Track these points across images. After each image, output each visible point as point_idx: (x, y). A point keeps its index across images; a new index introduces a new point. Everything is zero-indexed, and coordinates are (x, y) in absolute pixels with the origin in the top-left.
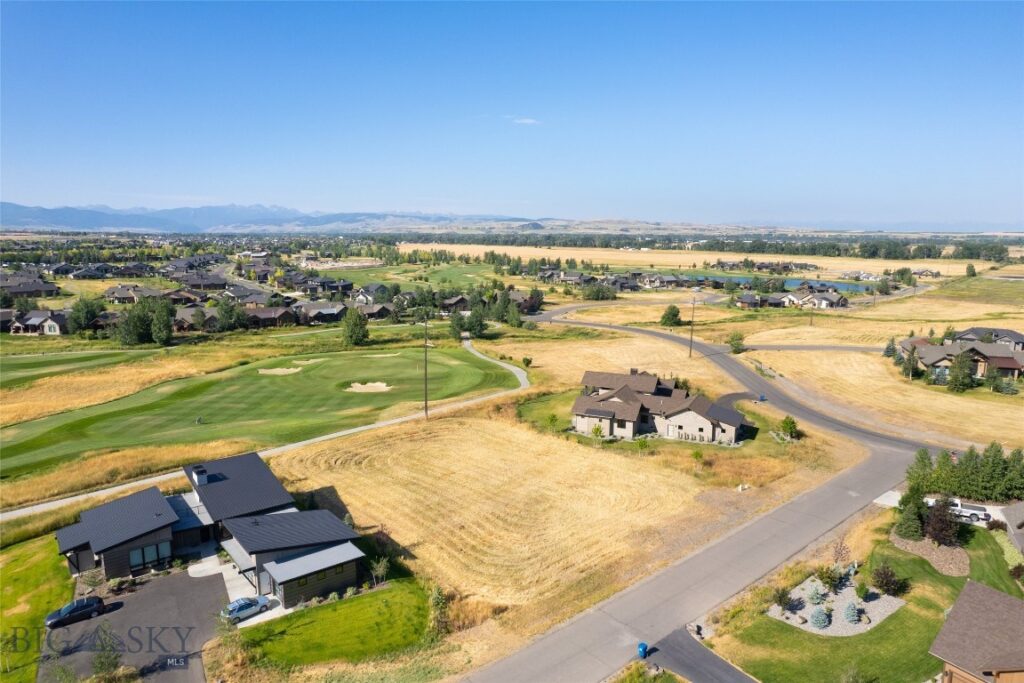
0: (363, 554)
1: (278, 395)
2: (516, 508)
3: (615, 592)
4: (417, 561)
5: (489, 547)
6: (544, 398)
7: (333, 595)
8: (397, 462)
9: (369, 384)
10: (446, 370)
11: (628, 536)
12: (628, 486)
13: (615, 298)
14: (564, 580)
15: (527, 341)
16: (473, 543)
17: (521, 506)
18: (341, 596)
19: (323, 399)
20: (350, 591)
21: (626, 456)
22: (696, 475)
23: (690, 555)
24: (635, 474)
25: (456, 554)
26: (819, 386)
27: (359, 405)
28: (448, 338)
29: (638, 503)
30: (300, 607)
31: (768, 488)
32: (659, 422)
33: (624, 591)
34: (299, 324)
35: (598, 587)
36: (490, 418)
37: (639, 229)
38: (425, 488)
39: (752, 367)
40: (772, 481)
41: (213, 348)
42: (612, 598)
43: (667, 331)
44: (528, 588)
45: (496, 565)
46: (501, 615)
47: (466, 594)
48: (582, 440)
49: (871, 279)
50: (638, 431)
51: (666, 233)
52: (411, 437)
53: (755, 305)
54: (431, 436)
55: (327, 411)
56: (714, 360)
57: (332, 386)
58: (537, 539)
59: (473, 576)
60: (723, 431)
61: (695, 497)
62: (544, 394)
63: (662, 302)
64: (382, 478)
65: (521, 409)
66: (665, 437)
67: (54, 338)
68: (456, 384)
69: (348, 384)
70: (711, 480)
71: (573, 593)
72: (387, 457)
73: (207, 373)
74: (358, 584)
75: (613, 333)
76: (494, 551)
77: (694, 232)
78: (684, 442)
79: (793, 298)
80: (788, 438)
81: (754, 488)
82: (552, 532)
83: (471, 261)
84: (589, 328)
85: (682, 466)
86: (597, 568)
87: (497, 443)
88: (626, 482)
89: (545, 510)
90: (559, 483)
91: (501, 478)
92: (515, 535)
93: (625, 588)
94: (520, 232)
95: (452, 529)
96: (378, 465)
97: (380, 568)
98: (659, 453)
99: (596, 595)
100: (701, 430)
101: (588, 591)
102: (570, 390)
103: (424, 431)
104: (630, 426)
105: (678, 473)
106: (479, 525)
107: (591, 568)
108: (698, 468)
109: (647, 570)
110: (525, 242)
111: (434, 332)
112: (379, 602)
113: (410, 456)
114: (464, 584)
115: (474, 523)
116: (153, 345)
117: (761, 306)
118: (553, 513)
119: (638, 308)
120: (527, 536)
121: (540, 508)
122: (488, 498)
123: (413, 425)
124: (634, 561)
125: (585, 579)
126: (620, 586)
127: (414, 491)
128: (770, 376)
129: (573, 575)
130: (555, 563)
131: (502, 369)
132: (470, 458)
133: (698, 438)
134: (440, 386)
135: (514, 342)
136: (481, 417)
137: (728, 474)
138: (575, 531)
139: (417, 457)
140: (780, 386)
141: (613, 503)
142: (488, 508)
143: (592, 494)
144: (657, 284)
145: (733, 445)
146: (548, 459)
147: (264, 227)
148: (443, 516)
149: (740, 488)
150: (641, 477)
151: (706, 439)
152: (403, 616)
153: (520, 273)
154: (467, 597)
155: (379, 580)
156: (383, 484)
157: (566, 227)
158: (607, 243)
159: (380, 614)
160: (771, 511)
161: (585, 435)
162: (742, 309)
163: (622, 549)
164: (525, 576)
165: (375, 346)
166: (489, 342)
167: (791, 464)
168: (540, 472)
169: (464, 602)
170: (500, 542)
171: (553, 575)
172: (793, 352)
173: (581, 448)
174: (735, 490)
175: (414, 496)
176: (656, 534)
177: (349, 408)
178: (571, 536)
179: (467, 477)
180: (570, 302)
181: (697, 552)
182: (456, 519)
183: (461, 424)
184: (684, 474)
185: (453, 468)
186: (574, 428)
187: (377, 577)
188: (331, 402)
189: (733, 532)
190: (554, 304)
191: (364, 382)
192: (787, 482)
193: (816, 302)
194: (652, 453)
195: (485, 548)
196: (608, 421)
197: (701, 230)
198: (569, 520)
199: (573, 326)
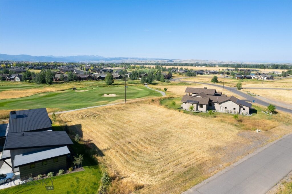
0: (70, 153)
1: (78, 97)
2: (156, 136)
3: (204, 179)
4: (104, 157)
5: (140, 152)
6: (171, 99)
7: (50, 174)
8: (110, 117)
9: (110, 95)
10: (137, 91)
11: (208, 150)
12: (206, 129)
13: (195, 76)
14: (176, 171)
15: (166, 85)
16: (133, 150)
17: (158, 135)
18: (55, 174)
19: (92, 98)
20: (61, 172)
21: (204, 118)
22: (235, 125)
23: (241, 161)
24: (208, 124)
25: (123, 155)
26: (275, 98)
27: (104, 100)
28: (140, 84)
29: (211, 135)
30: (30, 180)
31: (269, 132)
32: (216, 106)
33: (209, 179)
34: (93, 80)
35: (195, 176)
36: (150, 104)
37: (201, 62)
38: (118, 127)
39: (246, 93)
40: (270, 129)
41: (64, 85)
42: (203, 183)
43: (214, 84)
44: (157, 175)
45: (142, 162)
46: (139, 190)
47: (123, 176)
48: (185, 112)
49: (278, 73)
50: (208, 109)
51: (209, 63)
52: (118, 109)
53: (242, 78)
54: (126, 109)
55: (92, 102)
56: (232, 91)
57: (97, 95)
58: (164, 149)
59: (129, 167)
60: (244, 109)
61: (237, 134)
62: (171, 98)
63: (211, 77)
64: (101, 122)
65: (161, 102)
66: (219, 111)
67: (18, 82)
68: (140, 95)
69: (103, 94)
70: (242, 127)
71: (181, 179)
72: (106, 115)
73: (58, 91)
74: (66, 169)
75: (195, 84)
76: (142, 154)
77: (218, 63)
78: (227, 113)
79: (254, 77)
80: (271, 114)
81: (264, 132)
82: (171, 147)
83: (151, 68)
84: (187, 83)
85: (229, 122)
86: (194, 165)
87: (151, 112)
88: (205, 127)
89: (168, 137)
90: (175, 126)
91: (151, 124)
92: (153, 147)
93: (209, 177)
94: (166, 63)
95: (125, 143)
96: (101, 118)
97: (78, 160)
98: (218, 117)
99: (194, 181)
100: (234, 109)
101: (189, 178)
102: (181, 97)
103: (124, 107)
104: (205, 107)
105: (227, 124)
106: (137, 142)
107: (190, 165)
108: (236, 123)
109: (220, 167)
110: (168, 65)
111: (136, 82)
112: (75, 179)
113: (116, 115)
114: (123, 171)
115: (135, 141)
116: (46, 84)
117: (244, 78)
118: (172, 138)
119: (203, 78)
120: (159, 148)
121: (166, 136)
122: (144, 131)
123: (120, 105)
124: (213, 163)
125: (187, 171)
126: (206, 176)
127: (113, 127)
128: (254, 96)
129: (181, 169)
130: (172, 162)
131: (157, 92)
132: (139, 116)
133: (233, 112)
134: (134, 95)
135: (162, 85)
136: (146, 104)
137: (250, 125)
138: (182, 147)
139: (118, 115)
140: (259, 99)
141: (200, 135)
142: (143, 135)
143: (190, 131)
144: (209, 73)
145: (248, 115)
146: (171, 117)
147: (94, 61)
148: (122, 138)
149: (257, 131)
150: (211, 125)
151: (237, 113)
152: (84, 188)
153: (166, 71)
154: (122, 178)
155: (78, 166)
156: (101, 124)
157: (180, 62)
158: (192, 65)
159: (72, 186)
160: (275, 142)
161: (186, 110)
162: (238, 79)
163: (205, 156)
164: (156, 168)
165: (115, 85)
166: (153, 85)
167: (277, 123)
168: (167, 122)
169: (120, 181)
170: (146, 150)
171: (171, 168)
172: (260, 90)
173: (185, 114)
174: (254, 132)
175: (112, 129)
176: (222, 150)
177: (101, 101)
178: (180, 149)
179: (137, 123)
180: (181, 77)
181: (244, 159)
182: (128, 139)
183: (138, 105)
184: (230, 125)
185: (132, 120)
186: (182, 108)
187: (76, 165)
188: (95, 99)
189: (260, 150)
190: (176, 77)
191: (108, 94)
192: (277, 130)
193: (263, 77)
194: (215, 117)
195: (138, 153)
196: (196, 105)
197: (220, 62)
198: (179, 142)
199: (181, 82)
